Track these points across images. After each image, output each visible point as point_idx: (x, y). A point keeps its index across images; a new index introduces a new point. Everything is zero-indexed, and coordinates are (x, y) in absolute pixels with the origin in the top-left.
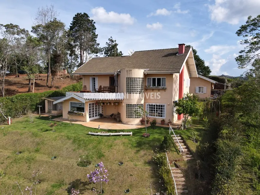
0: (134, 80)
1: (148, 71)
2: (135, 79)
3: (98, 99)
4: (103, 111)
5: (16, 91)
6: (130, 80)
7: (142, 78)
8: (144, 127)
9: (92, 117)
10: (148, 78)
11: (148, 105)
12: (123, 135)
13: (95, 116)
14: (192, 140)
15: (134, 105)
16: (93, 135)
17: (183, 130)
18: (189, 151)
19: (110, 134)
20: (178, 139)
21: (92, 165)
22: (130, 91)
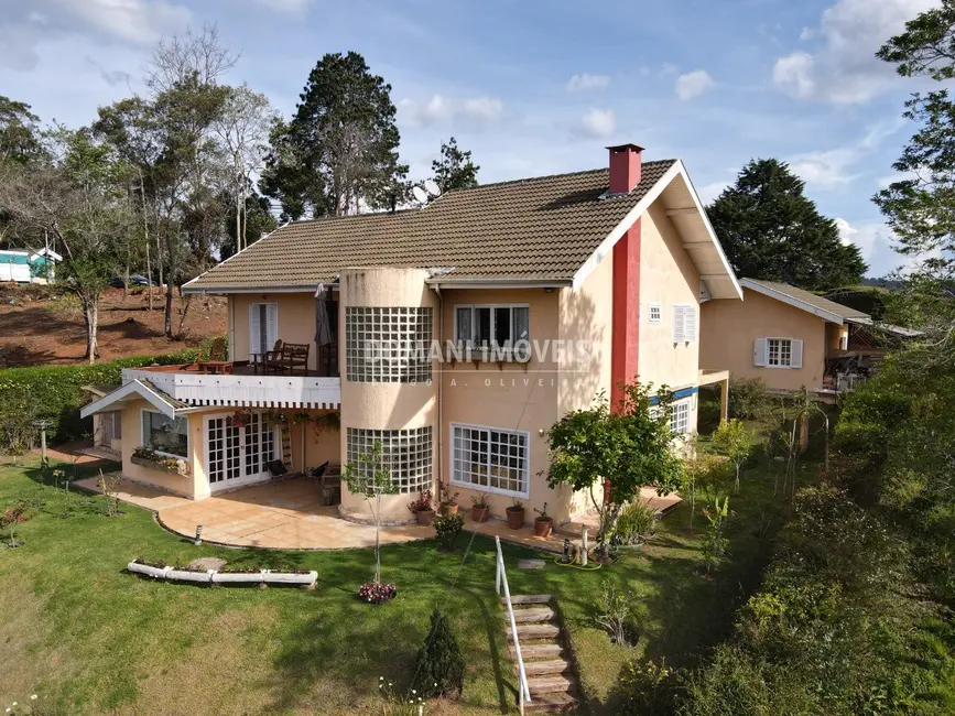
0: (377, 319)
1: (446, 275)
2: (382, 315)
4: (290, 451)
5: (44, 357)
6: (361, 319)
7: (419, 310)
8: (413, 539)
9: (229, 476)
10: (458, 309)
11: (457, 430)
12: (272, 585)
13: (248, 471)
14: (608, 630)
15: (378, 433)
16: (144, 576)
17: (586, 566)
18: (577, 690)
19: (212, 575)
20: (536, 618)
22: (362, 371)
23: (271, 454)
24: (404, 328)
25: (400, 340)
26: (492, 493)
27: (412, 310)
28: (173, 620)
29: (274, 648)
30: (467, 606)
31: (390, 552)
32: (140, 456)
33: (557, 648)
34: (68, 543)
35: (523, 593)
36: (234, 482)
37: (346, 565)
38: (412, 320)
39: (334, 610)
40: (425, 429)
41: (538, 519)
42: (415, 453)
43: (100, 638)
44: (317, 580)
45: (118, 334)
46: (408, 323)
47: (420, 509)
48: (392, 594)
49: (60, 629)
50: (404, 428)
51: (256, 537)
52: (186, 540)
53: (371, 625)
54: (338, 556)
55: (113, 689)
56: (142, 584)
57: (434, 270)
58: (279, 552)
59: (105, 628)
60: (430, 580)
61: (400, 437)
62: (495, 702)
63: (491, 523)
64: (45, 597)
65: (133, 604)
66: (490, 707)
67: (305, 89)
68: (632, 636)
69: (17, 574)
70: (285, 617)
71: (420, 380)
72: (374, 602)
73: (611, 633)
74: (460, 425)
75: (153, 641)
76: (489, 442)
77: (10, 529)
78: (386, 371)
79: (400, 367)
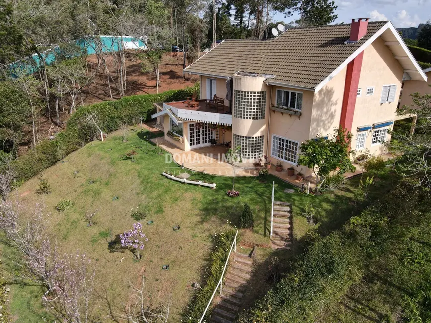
0: (245, 96)
1: (272, 79)
2: (246, 94)
3: (201, 122)
4: (218, 136)
5: (143, 85)
6: (239, 95)
7: (261, 93)
8: (252, 176)
9: (197, 144)
10: (278, 91)
11: (275, 137)
12: (202, 186)
13: (203, 142)
14: (307, 218)
15: (243, 137)
16: (167, 177)
17: (308, 195)
18: (291, 234)
19: (185, 180)
20: (284, 210)
21: (145, 219)
22: (238, 114)
23: (212, 137)
24: (254, 99)
25: (252, 104)
26: (283, 162)
27: (258, 93)
28: (174, 192)
29: (200, 205)
30: (261, 202)
31: (243, 180)
32: (169, 134)
33: (288, 220)
34: (147, 163)
35: (281, 201)
36: (199, 146)
37: (227, 183)
38: (257, 96)
39: (220, 197)
40: (261, 137)
41: (298, 174)
42: (256, 145)
43: (155, 194)
44: (216, 186)
45: (167, 76)
46: (256, 98)
47: (257, 165)
48: (238, 195)
49: (144, 189)
50: (253, 136)
52: (180, 166)
53: (229, 204)
54: (225, 179)
55: (157, 209)
56: (166, 180)
57: (268, 76)
59: (156, 191)
60: (251, 192)
61: (251, 139)
62: (263, 233)
63: (283, 173)
64: (141, 179)
65: (163, 186)
66: (261, 234)
68: (316, 220)
69: (134, 171)
70: (204, 196)
71: (259, 118)
72: (231, 196)
73: (308, 219)
74: (275, 135)
75: (168, 197)
76: (285, 143)
77: (132, 156)
78: (247, 115)
79: (252, 114)
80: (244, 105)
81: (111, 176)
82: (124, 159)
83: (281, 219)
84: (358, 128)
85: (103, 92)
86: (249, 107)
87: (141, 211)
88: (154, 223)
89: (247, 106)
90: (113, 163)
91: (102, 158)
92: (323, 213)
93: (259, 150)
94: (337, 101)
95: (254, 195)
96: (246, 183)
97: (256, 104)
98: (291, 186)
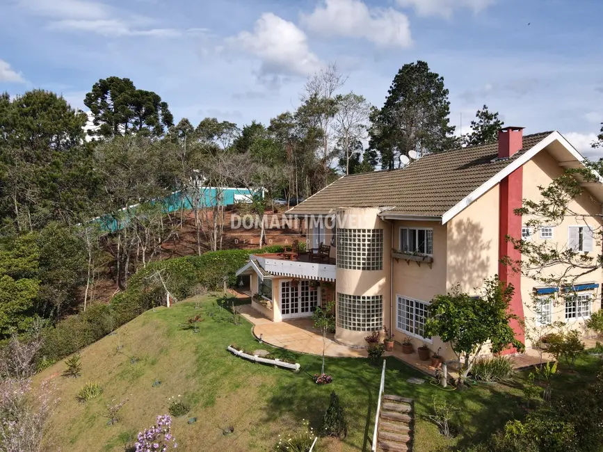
0: (350, 235)
2: (353, 233)
5: (245, 243)
6: (343, 235)
7: (374, 231)
8: (361, 356)
9: (292, 312)
10: (402, 230)
11: (400, 299)
12: (280, 367)
13: (303, 310)
14: (438, 425)
15: (350, 296)
16: (233, 353)
17: (445, 388)
19: (256, 358)
20: (400, 410)
21: (187, 416)
22: (343, 262)
23: (315, 303)
24: (364, 240)
25: (362, 247)
26: (413, 338)
27: (369, 231)
28: (236, 375)
29: (269, 395)
31: (345, 361)
32: (257, 297)
33: (408, 428)
35: (397, 394)
36: (295, 315)
38: (369, 236)
40: (377, 297)
41: (433, 357)
42: (370, 310)
43: (210, 376)
44: (300, 368)
46: (367, 238)
47: (371, 340)
48: (330, 381)
50: (363, 295)
51: (286, 344)
52: (258, 340)
55: (208, 400)
56: (231, 357)
57: (384, 208)
58: (291, 352)
59: (213, 373)
60: (353, 378)
61: (361, 300)
62: (360, 446)
63: (412, 355)
64: (198, 355)
65: (224, 365)
66: (357, 447)
67: (391, 87)
68: (454, 430)
69: (192, 344)
70: (278, 382)
71: (373, 269)
72: (319, 383)
73: (441, 428)
74: (401, 296)
75: (227, 382)
76: (414, 308)
77: (196, 325)
78: (354, 263)
79: (362, 261)
80: (350, 249)
81: (161, 351)
82: (185, 329)
83: (395, 426)
84: (534, 289)
85: (192, 251)
86: (357, 252)
87: (185, 403)
88: (198, 421)
89: (355, 249)
90: (169, 334)
91: (157, 328)
92: (468, 418)
93: (375, 318)
94: (489, 242)
95: (354, 383)
96: (348, 365)
97: (367, 247)
98: (419, 374)
